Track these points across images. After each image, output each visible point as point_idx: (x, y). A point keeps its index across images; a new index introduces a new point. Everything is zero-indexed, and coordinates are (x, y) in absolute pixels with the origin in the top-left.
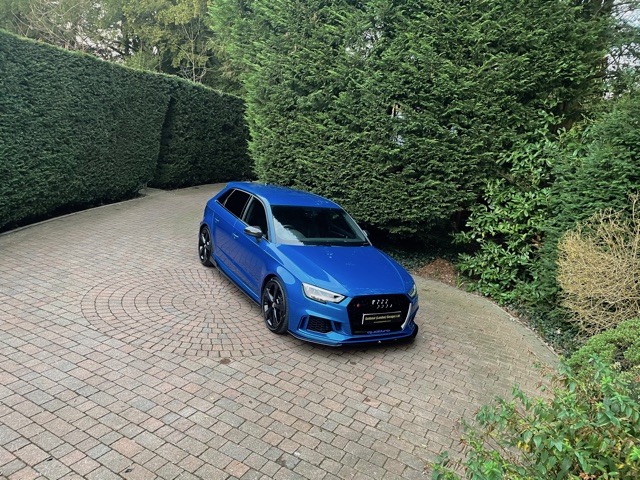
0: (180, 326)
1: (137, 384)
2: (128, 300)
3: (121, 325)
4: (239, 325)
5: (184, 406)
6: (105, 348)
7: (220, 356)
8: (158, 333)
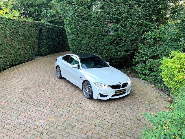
3: (32, 100)
4: (69, 96)
5: (55, 124)
6: (28, 108)
7: (64, 107)
8: (44, 101)
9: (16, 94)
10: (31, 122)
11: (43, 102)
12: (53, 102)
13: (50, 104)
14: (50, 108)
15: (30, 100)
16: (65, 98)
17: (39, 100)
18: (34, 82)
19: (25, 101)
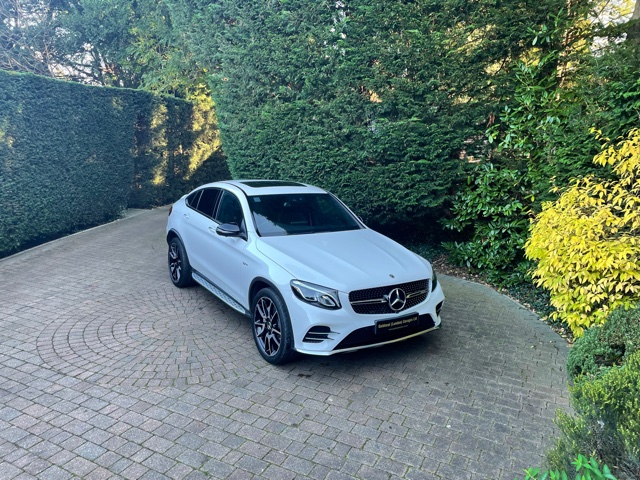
0: (144, 354)
1: (88, 427)
2: (92, 329)
3: (77, 360)
4: (211, 345)
5: (139, 448)
6: (57, 388)
7: (187, 383)
8: (120, 364)
9: (27, 337)
10: (57, 440)
11: (117, 365)
12: (149, 369)
13: (137, 375)
14: (135, 388)
15: (72, 361)
16: (197, 353)
17: (106, 359)
18: (100, 297)
19: (52, 364)
